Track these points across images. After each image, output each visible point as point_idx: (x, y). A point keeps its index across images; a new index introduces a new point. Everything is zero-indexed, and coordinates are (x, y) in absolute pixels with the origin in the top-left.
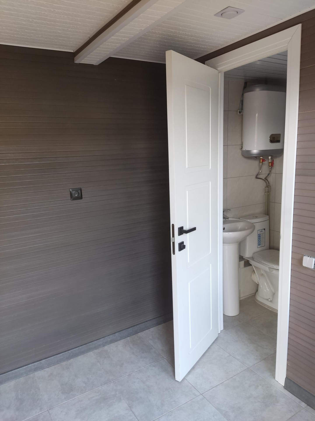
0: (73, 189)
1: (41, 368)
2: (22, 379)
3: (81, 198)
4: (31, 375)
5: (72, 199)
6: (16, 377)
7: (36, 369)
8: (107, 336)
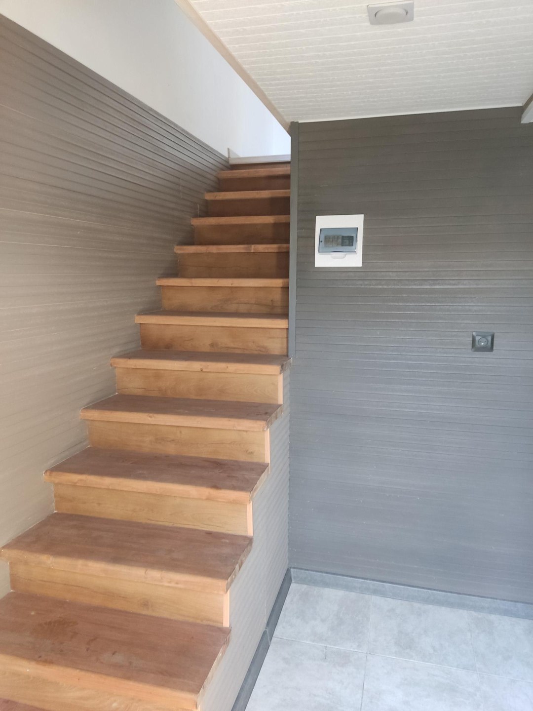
0: (479, 334)
1: (383, 594)
2: (353, 595)
3: (491, 348)
4: (367, 596)
5: (473, 350)
6: (347, 588)
7: (375, 592)
8: (500, 600)
